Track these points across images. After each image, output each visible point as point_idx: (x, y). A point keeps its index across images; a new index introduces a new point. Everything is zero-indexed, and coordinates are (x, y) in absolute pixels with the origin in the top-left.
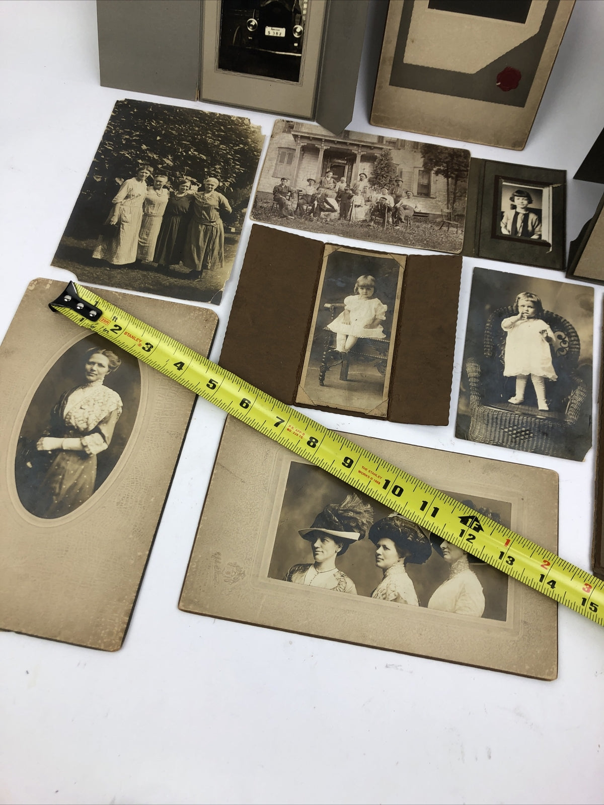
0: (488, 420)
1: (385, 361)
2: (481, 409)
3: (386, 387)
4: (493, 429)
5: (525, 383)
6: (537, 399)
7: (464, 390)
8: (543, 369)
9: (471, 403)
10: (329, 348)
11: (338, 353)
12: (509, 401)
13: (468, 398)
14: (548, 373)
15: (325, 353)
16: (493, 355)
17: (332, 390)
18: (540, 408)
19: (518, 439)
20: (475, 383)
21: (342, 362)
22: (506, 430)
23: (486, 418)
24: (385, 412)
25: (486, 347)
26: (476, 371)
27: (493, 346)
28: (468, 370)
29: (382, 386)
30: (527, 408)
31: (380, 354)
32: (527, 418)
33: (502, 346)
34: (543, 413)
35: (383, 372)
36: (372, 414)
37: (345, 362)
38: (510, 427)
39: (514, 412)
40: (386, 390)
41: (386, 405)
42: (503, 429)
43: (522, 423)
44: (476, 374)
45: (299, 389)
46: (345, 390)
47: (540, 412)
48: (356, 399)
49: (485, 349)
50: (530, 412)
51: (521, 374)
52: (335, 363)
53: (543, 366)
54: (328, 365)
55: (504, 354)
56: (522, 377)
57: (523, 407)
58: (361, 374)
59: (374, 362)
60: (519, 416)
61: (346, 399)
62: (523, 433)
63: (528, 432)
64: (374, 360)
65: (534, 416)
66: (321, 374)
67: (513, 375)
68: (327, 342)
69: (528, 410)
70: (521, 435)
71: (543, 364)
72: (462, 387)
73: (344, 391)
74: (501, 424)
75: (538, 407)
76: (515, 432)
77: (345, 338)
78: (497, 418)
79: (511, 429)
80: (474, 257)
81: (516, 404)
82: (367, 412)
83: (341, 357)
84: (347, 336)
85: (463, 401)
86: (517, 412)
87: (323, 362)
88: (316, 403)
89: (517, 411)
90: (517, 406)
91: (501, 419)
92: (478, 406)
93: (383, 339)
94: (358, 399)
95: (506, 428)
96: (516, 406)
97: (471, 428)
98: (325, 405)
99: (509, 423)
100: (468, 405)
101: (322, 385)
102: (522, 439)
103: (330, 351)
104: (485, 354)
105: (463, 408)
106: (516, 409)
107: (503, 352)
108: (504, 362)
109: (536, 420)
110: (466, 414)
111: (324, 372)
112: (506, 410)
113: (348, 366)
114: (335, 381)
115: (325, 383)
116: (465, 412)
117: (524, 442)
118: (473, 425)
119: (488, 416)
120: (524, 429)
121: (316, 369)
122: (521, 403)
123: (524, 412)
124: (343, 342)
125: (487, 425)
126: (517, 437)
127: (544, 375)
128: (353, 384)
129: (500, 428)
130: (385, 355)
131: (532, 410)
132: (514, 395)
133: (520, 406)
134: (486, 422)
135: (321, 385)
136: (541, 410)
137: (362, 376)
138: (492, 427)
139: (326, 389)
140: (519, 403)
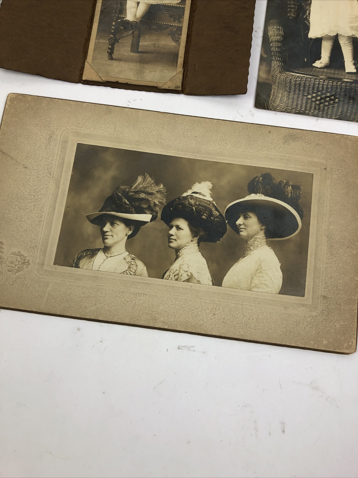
0: (290, 87)
1: (180, 29)
2: (283, 76)
3: (181, 57)
4: (296, 97)
5: (332, 44)
6: (344, 61)
7: (265, 56)
8: (352, 28)
9: (272, 70)
10: (119, 18)
11: (128, 22)
12: (314, 65)
13: (269, 64)
14: (356, 32)
15: (114, 23)
16: (298, 15)
17: (122, 64)
18: (347, 71)
19: (322, 105)
20: (278, 47)
21: (133, 33)
22: (310, 97)
23: (288, 85)
24: (180, 84)
25: (289, 8)
26: (278, 35)
27: (297, 5)
28: (270, 33)
29: (176, 55)
30: (333, 71)
31: (174, 21)
32: (333, 82)
33: (307, 6)
34: (350, 75)
35: (177, 41)
36: (166, 87)
37: (136, 32)
38: (313, 93)
39: (318, 76)
40: (181, 60)
41: (181, 76)
42: (306, 96)
43: (327, 88)
44: (278, 38)
45: (86, 64)
46: (136, 62)
47: (347, 75)
48: (148, 72)
49: (289, 10)
50: (336, 76)
51: (327, 35)
52: (125, 34)
53: (352, 25)
54: (117, 37)
55: (309, 14)
56: (328, 38)
57: (329, 71)
58: (154, 44)
59: (168, 30)
60: (324, 81)
61: (138, 73)
62: (328, 99)
63: (333, 98)
64: (168, 28)
65: (340, 80)
66: (110, 47)
67: (319, 36)
68: (116, 11)
69: (334, 74)
70: (326, 101)
71: (351, 22)
72: (262, 52)
73: (135, 64)
74: (304, 91)
75: (345, 70)
76: (319, 98)
77: (136, 5)
78: (300, 84)
79: (314, 95)
81: (321, 68)
82: (160, 85)
83: (132, 26)
84: (138, 3)
85: (264, 68)
86: (321, 77)
87: (112, 34)
88: (105, 79)
89: (321, 75)
90: (322, 70)
91: (305, 85)
92: (280, 72)
93: (177, 4)
94: (150, 72)
95: (309, 94)
96: (320, 70)
97: (271, 97)
98: (113, 80)
99: (313, 89)
100: (269, 72)
101: (111, 59)
102: (326, 106)
103: (119, 20)
104: (288, 15)
105: (264, 75)
106: (321, 74)
107: (308, 12)
108: (309, 23)
109: (342, 83)
110: (267, 81)
111: (113, 45)
112: (310, 75)
113: (139, 37)
114: (126, 54)
115: (114, 56)
116: (267, 79)
117: (328, 108)
118: (274, 93)
119: (290, 82)
120: (328, 94)
121: (103, 41)
122: (326, 67)
123: (329, 75)
124: (133, 10)
125: (289, 92)
126: (321, 103)
127: (353, 35)
128: (145, 55)
129: (303, 95)
130: (180, 22)
131: (338, 74)
132: (319, 58)
133: (325, 70)
134: (288, 89)
135: (109, 59)
136: (348, 73)
137: (155, 47)
138: (294, 94)
139: (115, 63)
140: (324, 67)
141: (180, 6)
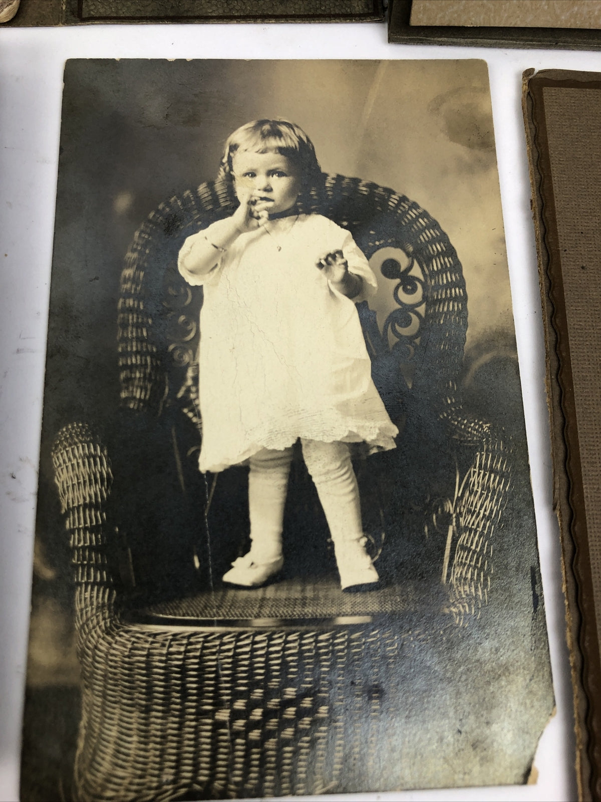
0: (150, 691)
2: (121, 643)
4: (172, 723)
5: (284, 482)
6: (332, 544)
7: (48, 574)
8: (344, 408)
9: (77, 626)
12: (228, 577)
13: (68, 607)
14: (361, 423)
16: (157, 392)
18: (345, 583)
19: (271, 743)
20: (93, 530)
22: (223, 715)
23: (140, 679)
25: (126, 367)
26: (92, 480)
27: (152, 355)
28: (63, 478)
30: (295, 592)
32: (301, 637)
33: (185, 350)
34: (359, 598)
38: (236, 695)
39: (246, 623)
42: (211, 714)
43: (284, 665)
44: (91, 491)
47: (348, 599)
49: (123, 376)
50: (309, 610)
51: (265, 451)
53: (344, 397)
55: (196, 380)
56: (270, 459)
57: (283, 594)
60: (270, 638)
62: (291, 711)
63: (307, 703)
65: (323, 623)
67: (236, 459)
69: (304, 602)
70: (284, 724)
71: (339, 388)
72: (38, 562)
74: (201, 693)
75: (337, 578)
76: (257, 714)
78: (183, 669)
79: (240, 704)
80: (68, 22)
81: (254, 587)
85: (47, 624)
86: (260, 622)
89: (258, 616)
90: (259, 593)
91: (202, 670)
92: (108, 631)
95: (218, 704)
96: (253, 594)
97: (81, 744)
99: (234, 679)
100: (66, 636)
102: (287, 743)
104: (123, 395)
105: (47, 657)
106: (256, 611)
107: (190, 374)
108: (198, 415)
109: (334, 637)
110: (62, 679)
112: (221, 623)
116: (59, 670)
117: (296, 753)
118: (90, 727)
119: (149, 667)
120: (290, 692)
122: (274, 578)
123: (284, 611)
125: (147, 710)
126: (266, 735)
127: (351, 434)
129: (201, 714)
131: (316, 599)
132: (244, 547)
133: (270, 592)
134: (140, 698)
136: (349, 590)
138: (167, 712)
140: (264, 579)
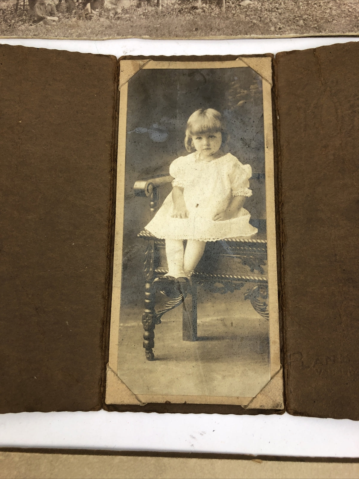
1: (264, 285)
3: (275, 342)
10: (156, 274)
11: (171, 281)
15: (148, 286)
17: (172, 365)
21: (183, 300)
24: (280, 399)
29: (265, 340)
31: (252, 271)
35: (263, 310)
36: (255, 405)
37: (188, 299)
40: (275, 348)
41: (279, 382)
45: (109, 374)
46: (196, 360)
48: (219, 377)
52: (170, 303)
54: (156, 311)
58: (222, 320)
59: (243, 290)
61: (202, 381)
64: (242, 285)
66: (147, 334)
68: (149, 262)
73: (194, 364)
77: (182, 247)
82: (244, 403)
83: (179, 289)
84: (185, 243)
87: (147, 306)
88: (145, 399)
93: (253, 237)
94: (224, 377)
98: (161, 400)
101: (152, 358)
103: (156, 279)
111: (150, 329)
113: (195, 307)
114: (176, 345)
115: (156, 352)
121: (134, 324)
124: (178, 256)
128: (209, 344)
130: (262, 272)
135: (148, 359)
137: (225, 325)
139: (158, 366)
141: (257, 242)
